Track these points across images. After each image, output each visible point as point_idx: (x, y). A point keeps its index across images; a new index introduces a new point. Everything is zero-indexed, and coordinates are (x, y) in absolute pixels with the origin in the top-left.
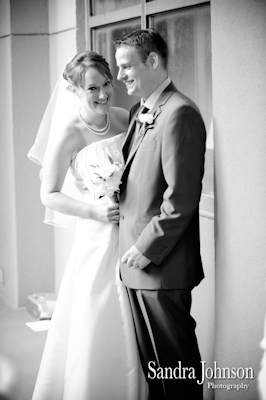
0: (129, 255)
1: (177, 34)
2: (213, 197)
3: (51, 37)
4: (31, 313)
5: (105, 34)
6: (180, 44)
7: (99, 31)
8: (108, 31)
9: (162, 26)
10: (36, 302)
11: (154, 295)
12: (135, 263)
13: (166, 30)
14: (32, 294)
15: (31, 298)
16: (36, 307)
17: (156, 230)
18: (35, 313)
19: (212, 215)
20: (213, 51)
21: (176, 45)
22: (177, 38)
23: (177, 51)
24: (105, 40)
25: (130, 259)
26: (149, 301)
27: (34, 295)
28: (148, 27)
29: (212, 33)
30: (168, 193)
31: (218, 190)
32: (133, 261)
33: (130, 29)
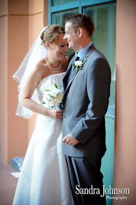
0: (67, 138)
1: (98, 17)
2: (114, 107)
3: (30, 17)
4: (14, 168)
5: (59, 16)
6: (99, 23)
7: (56, 15)
8: (61, 14)
9: (90, 12)
10: (17, 162)
11: (81, 160)
12: (70, 143)
13: (92, 15)
14: (15, 157)
15: (15, 159)
16: (17, 164)
17: (83, 125)
18: (16, 168)
19: (114, 117)
20: (117, 28)
21: (98, 23)
22: (98, 20)
23: (98, 27)
24: (59, 20)
25: (68, 140)
26: (78, 163)
27: (16, 158)
28: (82, 13)
29: (117, 17)
30: (90, 105)
31: (118, 103)
32: (69, 141)
33: (73, 14)
